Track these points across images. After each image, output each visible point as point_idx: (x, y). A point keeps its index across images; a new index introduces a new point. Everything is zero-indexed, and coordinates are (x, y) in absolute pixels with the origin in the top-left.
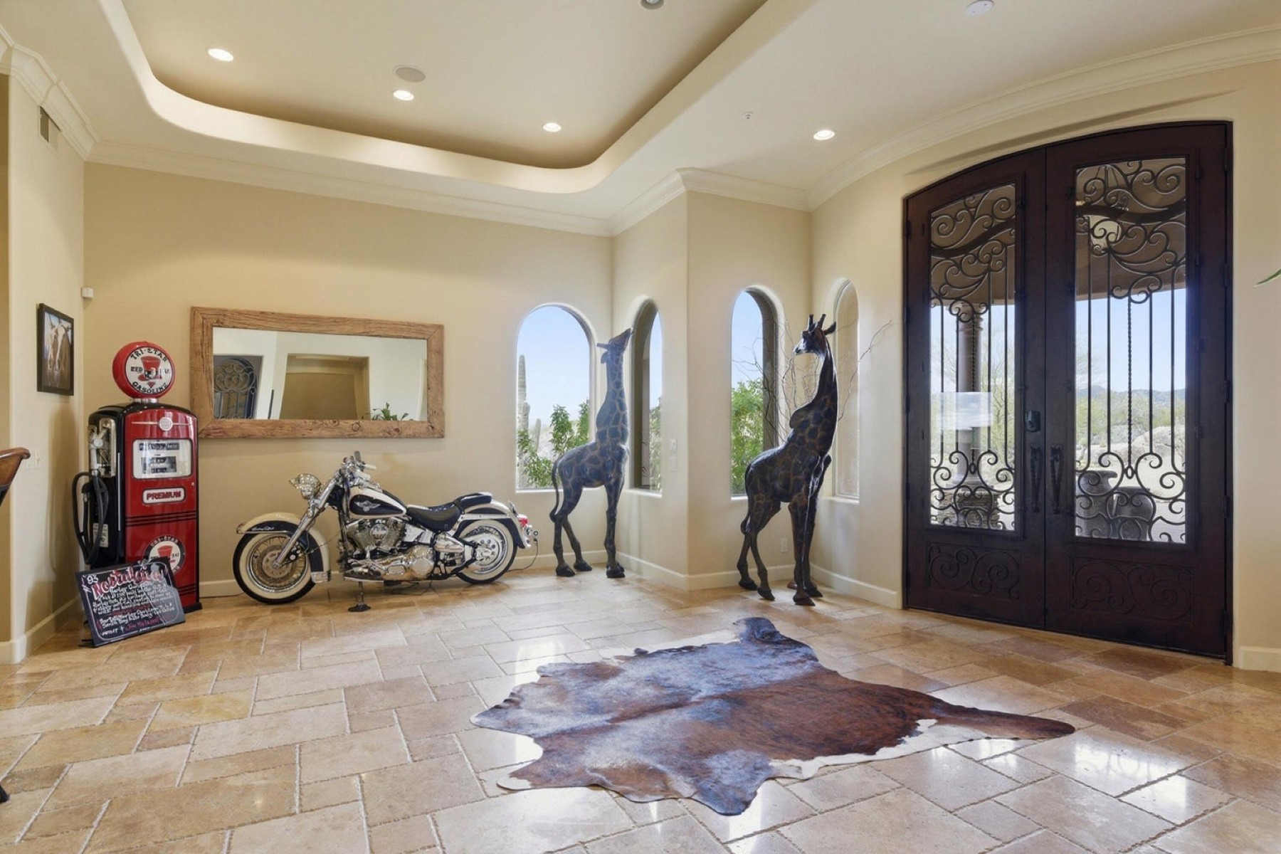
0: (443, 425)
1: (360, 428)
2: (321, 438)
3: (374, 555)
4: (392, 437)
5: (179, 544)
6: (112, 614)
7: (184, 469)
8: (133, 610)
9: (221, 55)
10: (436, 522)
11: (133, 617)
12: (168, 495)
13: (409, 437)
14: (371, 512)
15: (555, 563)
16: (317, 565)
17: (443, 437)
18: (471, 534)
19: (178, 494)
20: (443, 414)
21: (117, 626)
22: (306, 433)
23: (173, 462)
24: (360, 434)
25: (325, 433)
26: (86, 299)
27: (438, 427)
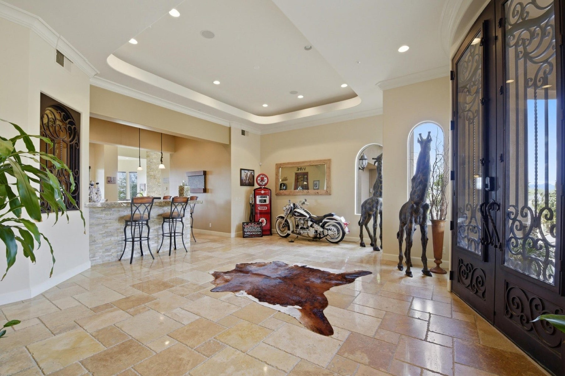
0: (330, 191)
1: (308, 192)
2: (300, 195)
3: (301, 228)
4: (316, 194)
5: (266, 219)
6: (248, 232)
7: (268, 202)
8: (252, 232)
9: (265, 106)
10: (317, 221)
11: (251, 233)
12: (264, 208)
13: (321, 195)
14: (298, 216)
15: (360, 242)
16: (289, 229)
17: (330, 195)
18: (328, 226)
19: (265, 208)
20: (330, 188)
21: (248, 234)
22: (297, 194)
23: (265, 201)
24: (308, 194)
25: (301, 194)
26: (261, 165)
27: (329, 192)
